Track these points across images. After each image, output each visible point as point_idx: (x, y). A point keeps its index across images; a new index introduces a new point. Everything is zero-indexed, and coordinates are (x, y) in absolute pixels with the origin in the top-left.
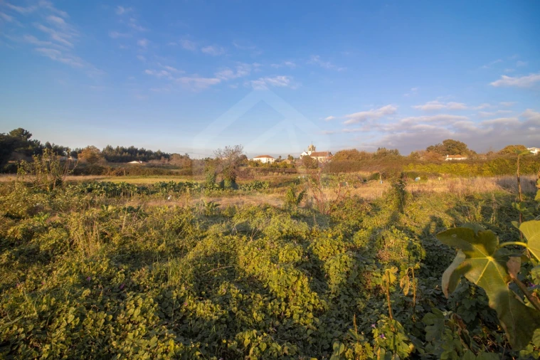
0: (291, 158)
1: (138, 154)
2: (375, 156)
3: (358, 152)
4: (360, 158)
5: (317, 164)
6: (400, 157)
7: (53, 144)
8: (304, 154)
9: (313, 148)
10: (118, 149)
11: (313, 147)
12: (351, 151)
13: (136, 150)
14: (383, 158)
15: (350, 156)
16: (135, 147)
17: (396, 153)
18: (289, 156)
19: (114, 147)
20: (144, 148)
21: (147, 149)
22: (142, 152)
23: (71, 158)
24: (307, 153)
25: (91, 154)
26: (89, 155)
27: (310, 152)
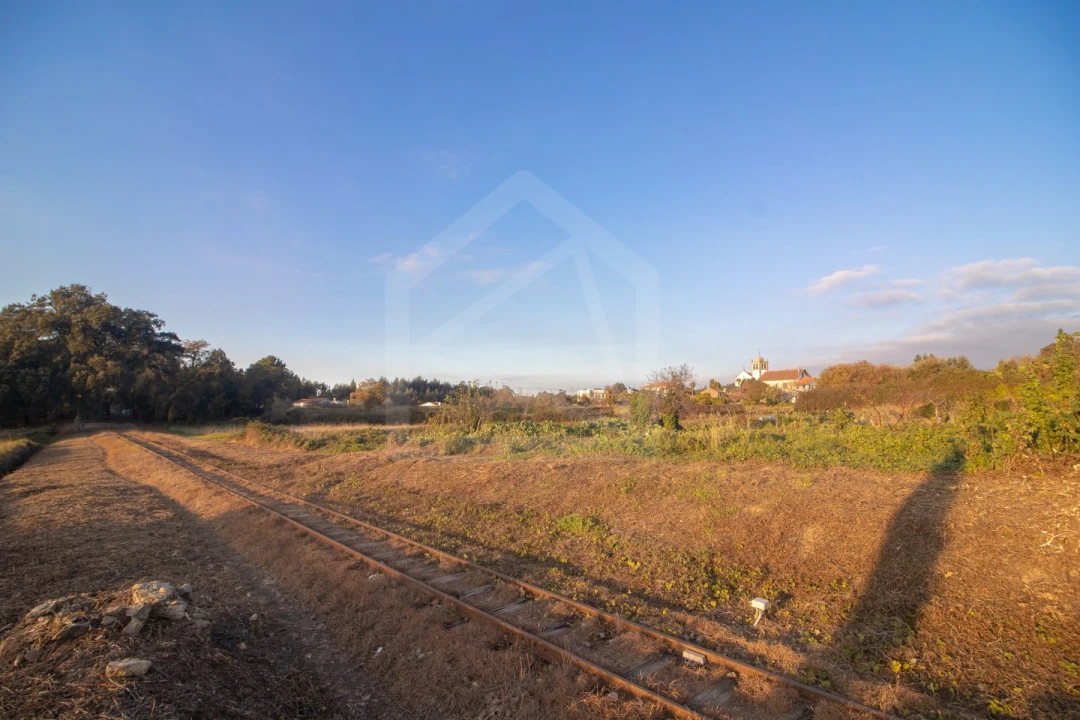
0: (715, 385)
1: (428, 391)
2: (912, 373)
3: (873, 368)
4: (881, 379)
5: (778, 396)
6: (973, 372)
7: (304, 379)
8: (744, 376)
9: (763, 364)
10: (396, 383)
11: (761, 361)
12: (856, 366)
13: (424, 384)
14: (933, 376)
15: (855, 375)
16: (424, 378)
17: (963, 364)
18: (712, 381)
19: (391, 380)
20: (438, 380)
21: (442, 381)
22: (435, 386)
23: (335, 401)
24: (750, 374)
25: (370, 392)
26: (366, 394)
27: (758, 371)
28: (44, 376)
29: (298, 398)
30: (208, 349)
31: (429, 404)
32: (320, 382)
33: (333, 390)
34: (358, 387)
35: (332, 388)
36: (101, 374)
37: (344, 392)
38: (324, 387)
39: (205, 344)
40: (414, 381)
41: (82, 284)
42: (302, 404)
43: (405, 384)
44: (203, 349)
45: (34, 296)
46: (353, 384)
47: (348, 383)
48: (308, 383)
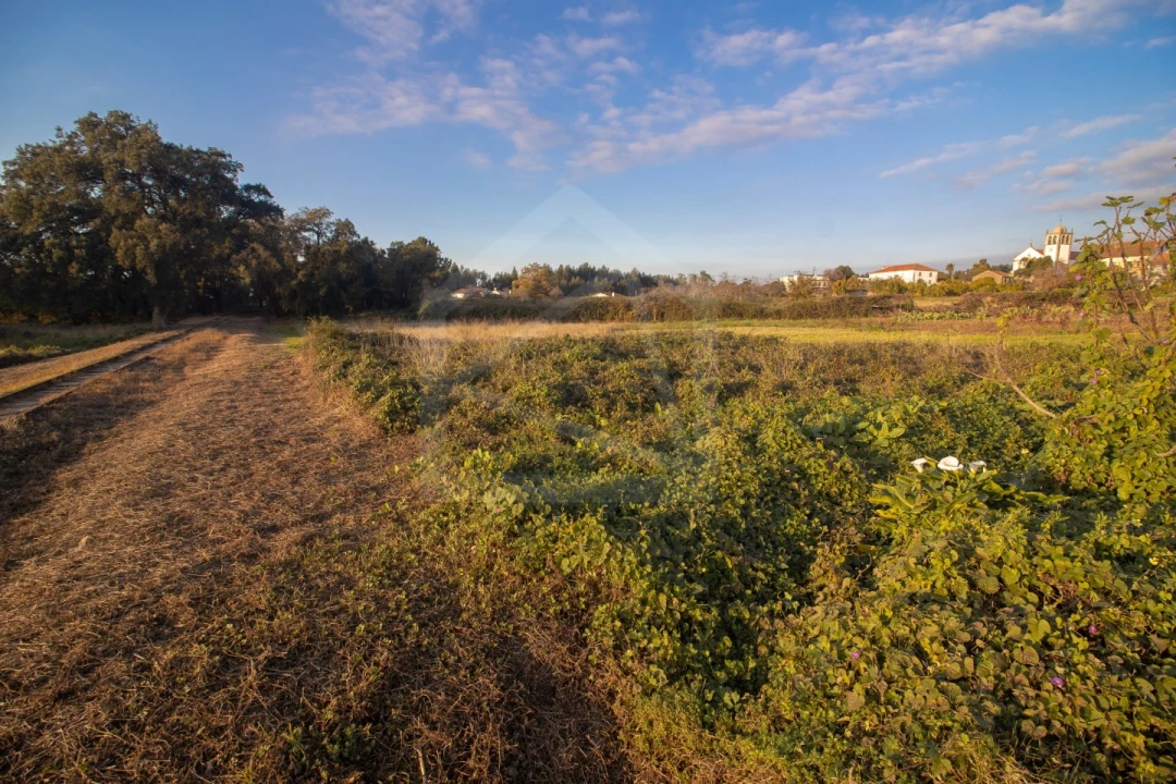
7: (462, 268)
8: (1030, 254)
10: (560, 271)
16: (591, 265)
19: (555, 267)
23: (495, 292)
24: (1041, 252)
25: (534, 280)
26: (531, 282)
27: (1055, 247)
28: (77, 248)
29: (457, 288)
30: (332, 219)
31: (600, 295)
32: (479, 270)
33: (495, 280)
34: (520, 274)
35: (492, 277)
36: (154, 244)
37: (505, 282)
38: (484, 277)
39: (327, 213)
40: (580, 269)
41: (126, 111)
42: (460, 296)
43: (571, 273)
44: (326, 220)
45: (59, 129)
46: (514, 271)
47: (510, 272)
48: (466, 272)
